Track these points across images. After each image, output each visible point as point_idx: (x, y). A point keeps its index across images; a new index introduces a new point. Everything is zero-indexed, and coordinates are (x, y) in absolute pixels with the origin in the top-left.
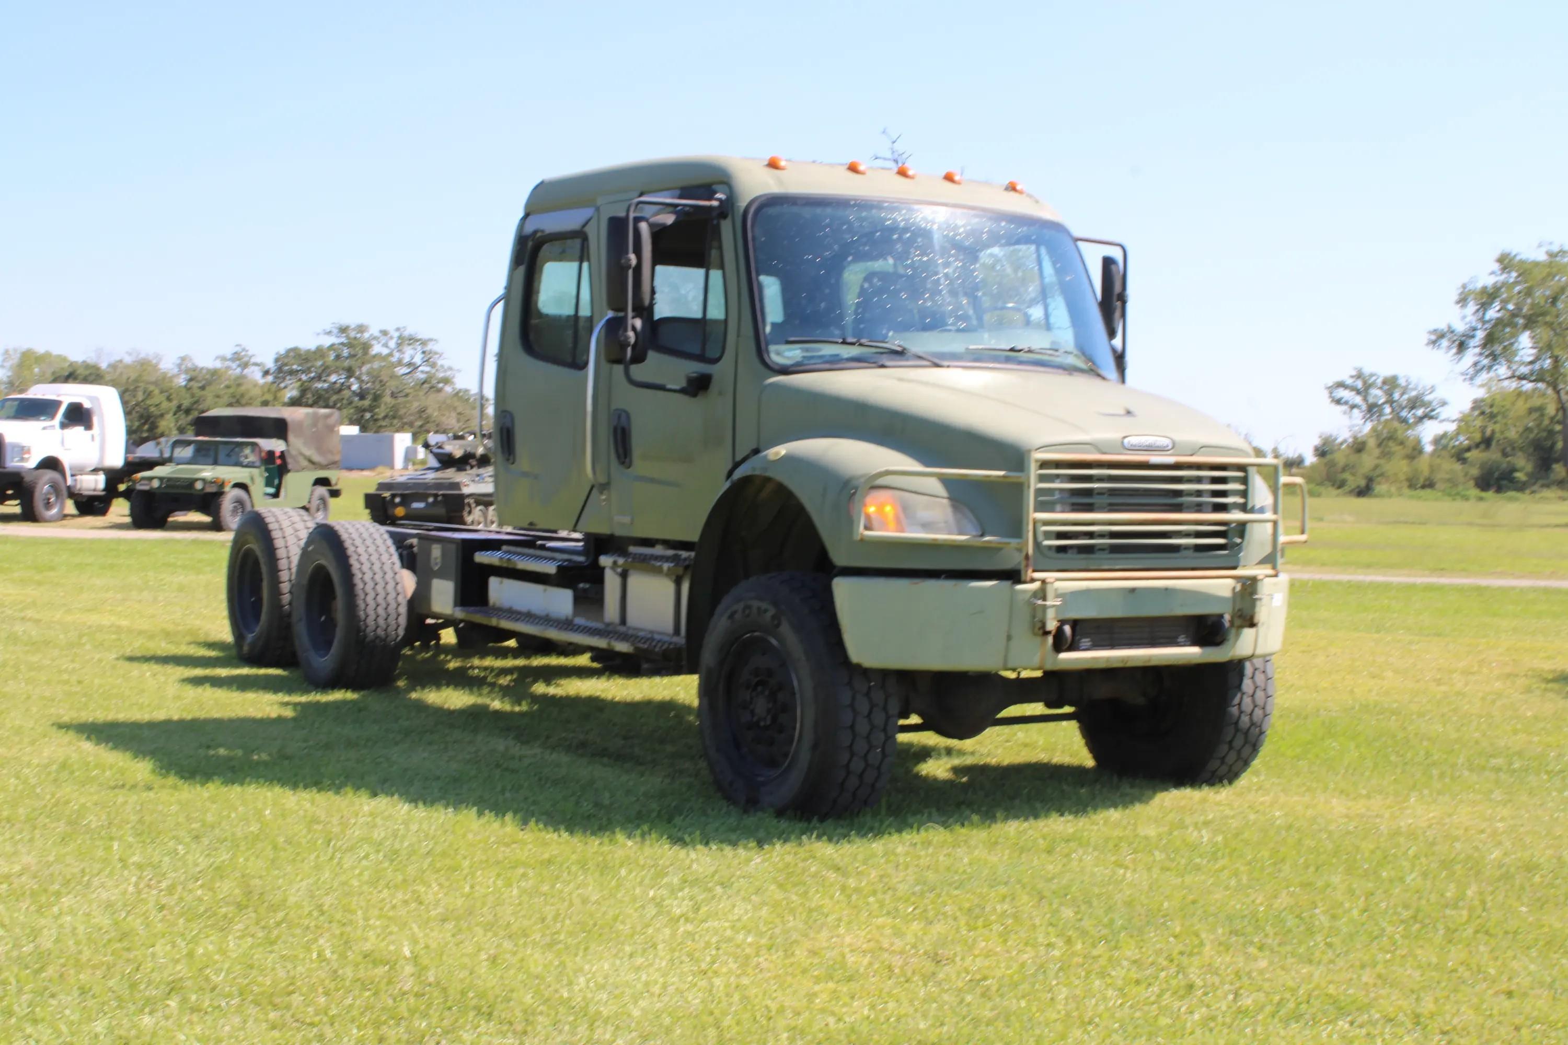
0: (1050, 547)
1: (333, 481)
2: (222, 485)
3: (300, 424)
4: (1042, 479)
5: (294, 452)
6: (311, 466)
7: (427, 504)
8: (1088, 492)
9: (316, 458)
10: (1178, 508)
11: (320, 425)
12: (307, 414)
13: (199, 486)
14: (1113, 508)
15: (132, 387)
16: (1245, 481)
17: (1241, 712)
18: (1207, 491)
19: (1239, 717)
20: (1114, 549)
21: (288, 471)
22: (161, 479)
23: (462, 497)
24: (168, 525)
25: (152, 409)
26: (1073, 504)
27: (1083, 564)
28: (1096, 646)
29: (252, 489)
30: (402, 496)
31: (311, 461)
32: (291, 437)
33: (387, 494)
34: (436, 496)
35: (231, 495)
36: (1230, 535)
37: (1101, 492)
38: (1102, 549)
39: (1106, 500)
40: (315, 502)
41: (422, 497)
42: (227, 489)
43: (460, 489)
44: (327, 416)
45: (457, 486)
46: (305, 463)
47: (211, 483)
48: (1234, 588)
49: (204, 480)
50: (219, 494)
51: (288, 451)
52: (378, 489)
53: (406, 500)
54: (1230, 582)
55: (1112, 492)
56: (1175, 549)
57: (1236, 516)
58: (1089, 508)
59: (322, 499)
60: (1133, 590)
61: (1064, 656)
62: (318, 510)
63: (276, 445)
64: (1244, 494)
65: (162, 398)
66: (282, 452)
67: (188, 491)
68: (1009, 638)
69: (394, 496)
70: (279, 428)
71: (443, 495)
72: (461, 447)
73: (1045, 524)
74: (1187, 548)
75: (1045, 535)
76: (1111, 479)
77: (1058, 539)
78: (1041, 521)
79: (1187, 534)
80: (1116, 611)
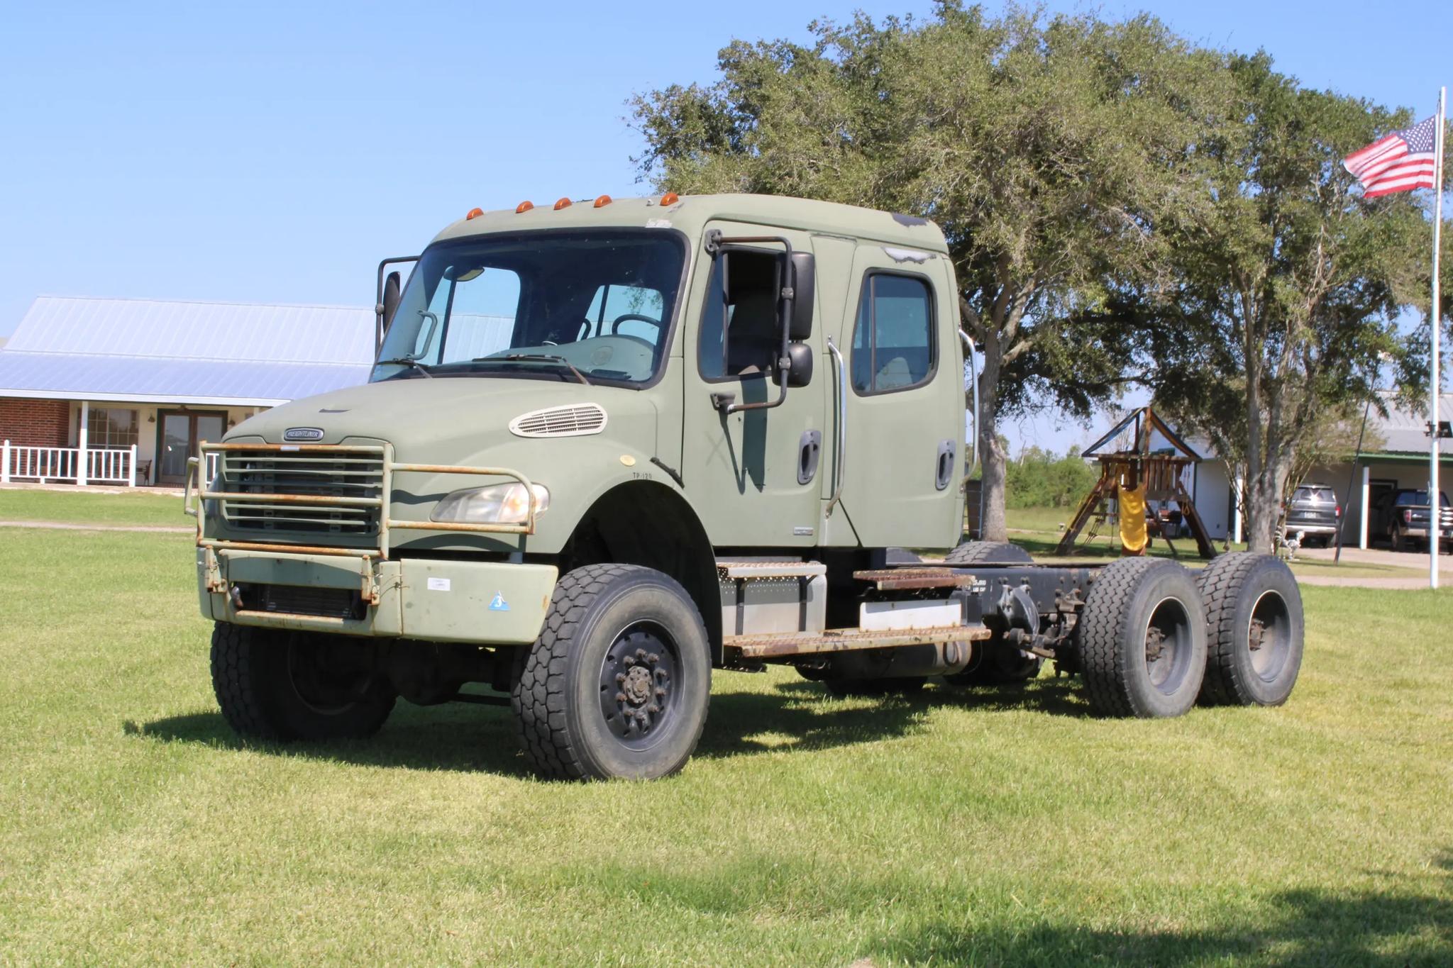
0: (232, 521)
4: (229, 465)
8: (263, 477)
16: (382, 468)
28: (278, 609)
36: (370, 517)
37: (270, 476)
38: (269, 524)
39: (272, 483)
60: (279, 561)
61: (240, 613)
73: (229, 501)
74: (335, 527)
75: (229, 511)
76: (279, 465)
77: (240, 515)
78: (223, 498)
79: (336, 516)
80: (267, 578)
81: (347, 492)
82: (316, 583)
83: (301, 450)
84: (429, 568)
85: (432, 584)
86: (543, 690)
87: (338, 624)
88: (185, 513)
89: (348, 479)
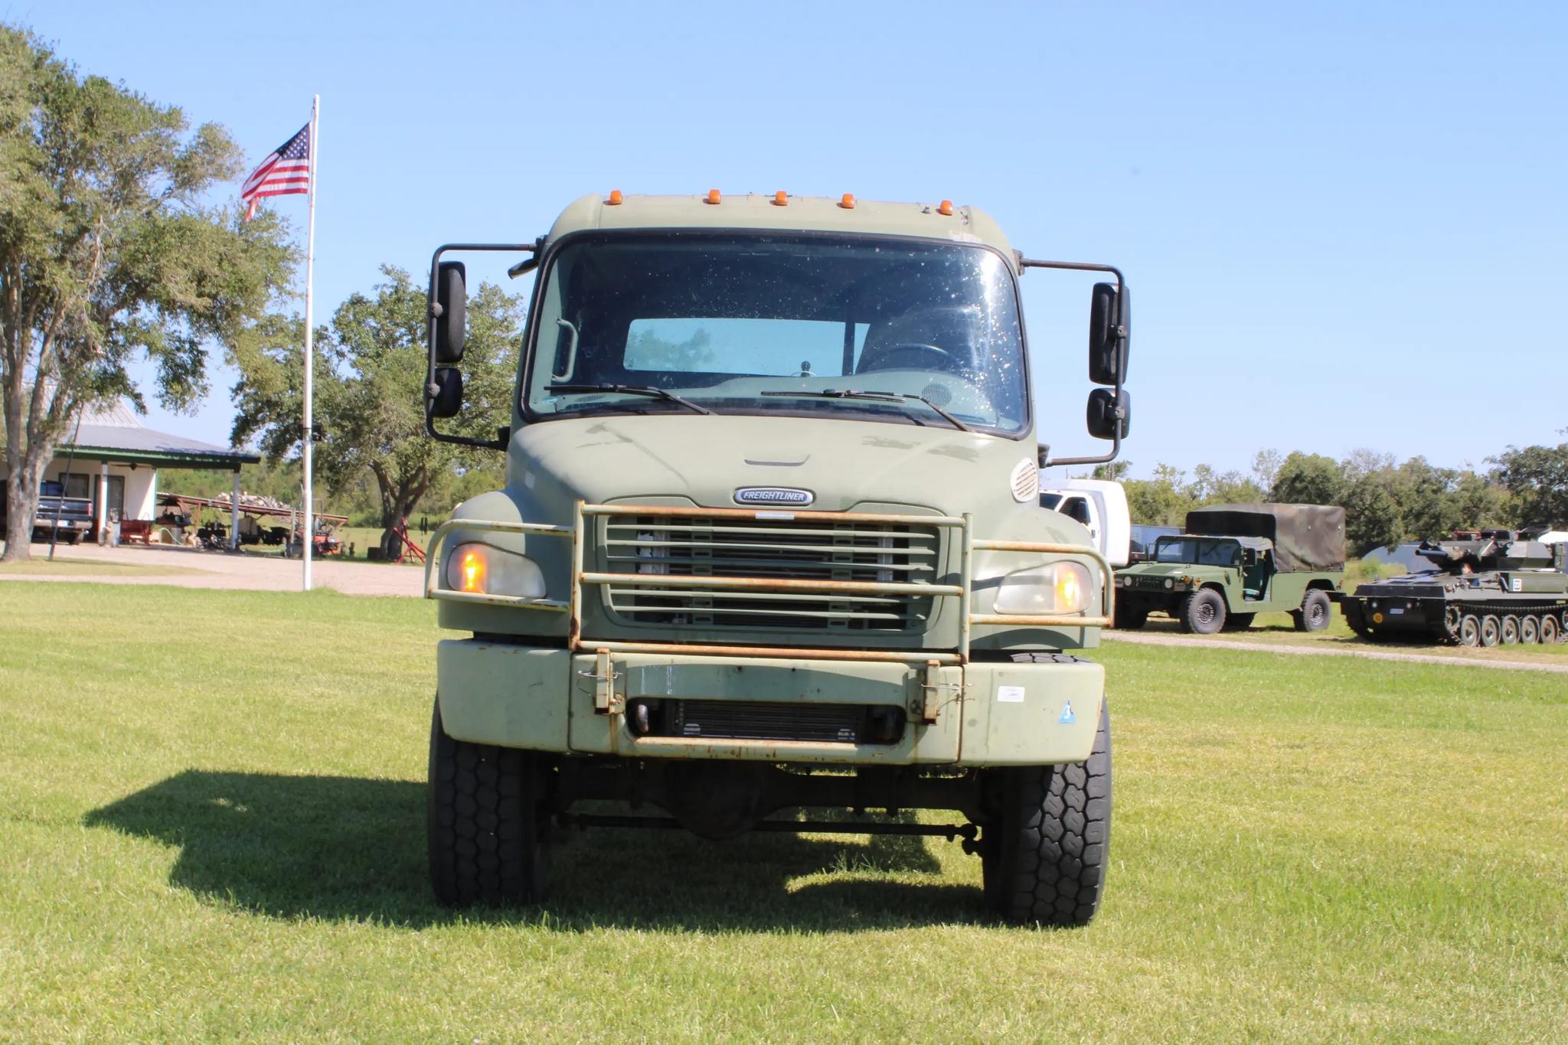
0: (625, 614)
1: (1335, 584)
2: (1191, 584)
3: (1289, 523)
4: (612, 534)
5: (1280, 551)
6: (1304, 566)
7: (1406, 611)
8: (686, 552)
9: (1311, 558)
10: (826, 574)
11: (1318, 523)
12: (1301, 511)
13: (1168, 584)
14: (717, 571)
15: (1359, 490)
16: (935, 544)
17: (1043, 836)
18: (887, 555)
19: (1042, 842)
20: (719, 619)
21: (1275, 571)
22: (1133, 577)
23: (1443, 603)
24: (1145, 625)
25: (1380, 513)
26: (672, 565)
27: (669, 635)
28: (705, 733)
29: (1227, 589)
30: (1380, 601)
31: (1303, 561)
32: (1278, 535)
33: (1364, 598)
34: (1414, 601)
35: (1201, 595)
36: (909, 609)
37: (702, 552)
38: (702, 618)
39: (710, 561)
40: (1310, 607)
41: (1401, 603)
42: (1195, 589)
43: (1443, 595)
44: (1327, 514)
45: (1439, 591)
46: (1297, 563)
47: (1181, 581)
48: (906, 675)
49: (1172, 579)
50: (1188, 594)
51: (1275, 550)
52: (1357, 593)
53: (1384, 605)
54: (904, 667)
55: (718, 553)
56: (822, 622)
57: (922, 586)
58: (687, 571)
59: (1321, 604)
60: (740, 668)
61: (643, 740)
62: (1315, 615)
63: (1260, 544)
64: (933, 560)
65: (1392, 501)
66: (1268, 552)
67: (1158, 590)
68: (570, 714)
69: (1370, 601)
70: (1265, 526)
71: (1422, 601)
72: (1461, 548)
73: (615, 585)
74: (838, 622)
75: (617, 599)
76: (718, 537)
77: (637, 604)
78: (605, 582)
79: (837, 607)
80: (718, 692)
81: (858, 575)
82: (813, 697)
83: (796, 519)
84: (1001, 674)
85: (1005, 694)
86: (1079, 817)
87: (851, 751)
88: (429, 597)
89: (858, 557)
